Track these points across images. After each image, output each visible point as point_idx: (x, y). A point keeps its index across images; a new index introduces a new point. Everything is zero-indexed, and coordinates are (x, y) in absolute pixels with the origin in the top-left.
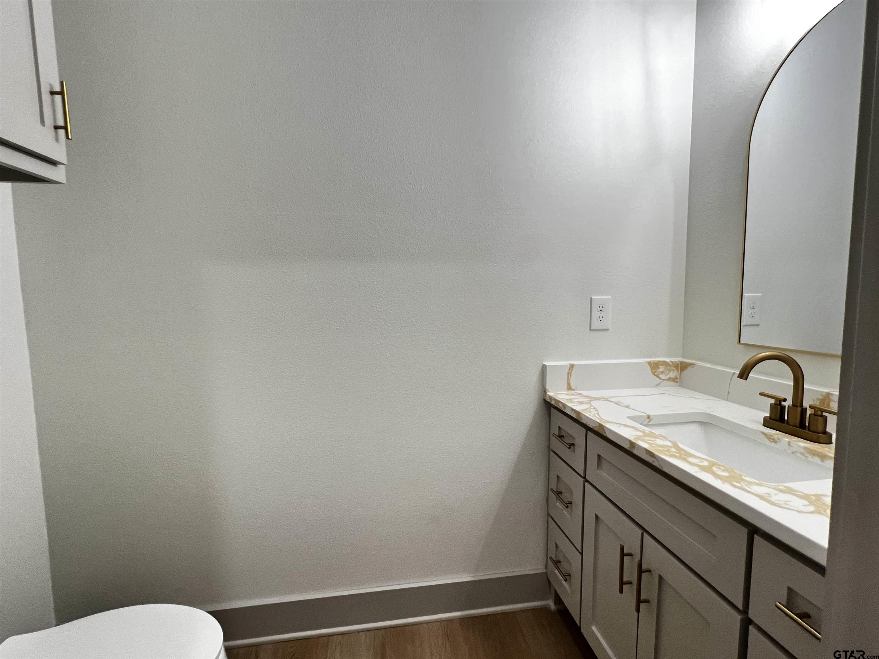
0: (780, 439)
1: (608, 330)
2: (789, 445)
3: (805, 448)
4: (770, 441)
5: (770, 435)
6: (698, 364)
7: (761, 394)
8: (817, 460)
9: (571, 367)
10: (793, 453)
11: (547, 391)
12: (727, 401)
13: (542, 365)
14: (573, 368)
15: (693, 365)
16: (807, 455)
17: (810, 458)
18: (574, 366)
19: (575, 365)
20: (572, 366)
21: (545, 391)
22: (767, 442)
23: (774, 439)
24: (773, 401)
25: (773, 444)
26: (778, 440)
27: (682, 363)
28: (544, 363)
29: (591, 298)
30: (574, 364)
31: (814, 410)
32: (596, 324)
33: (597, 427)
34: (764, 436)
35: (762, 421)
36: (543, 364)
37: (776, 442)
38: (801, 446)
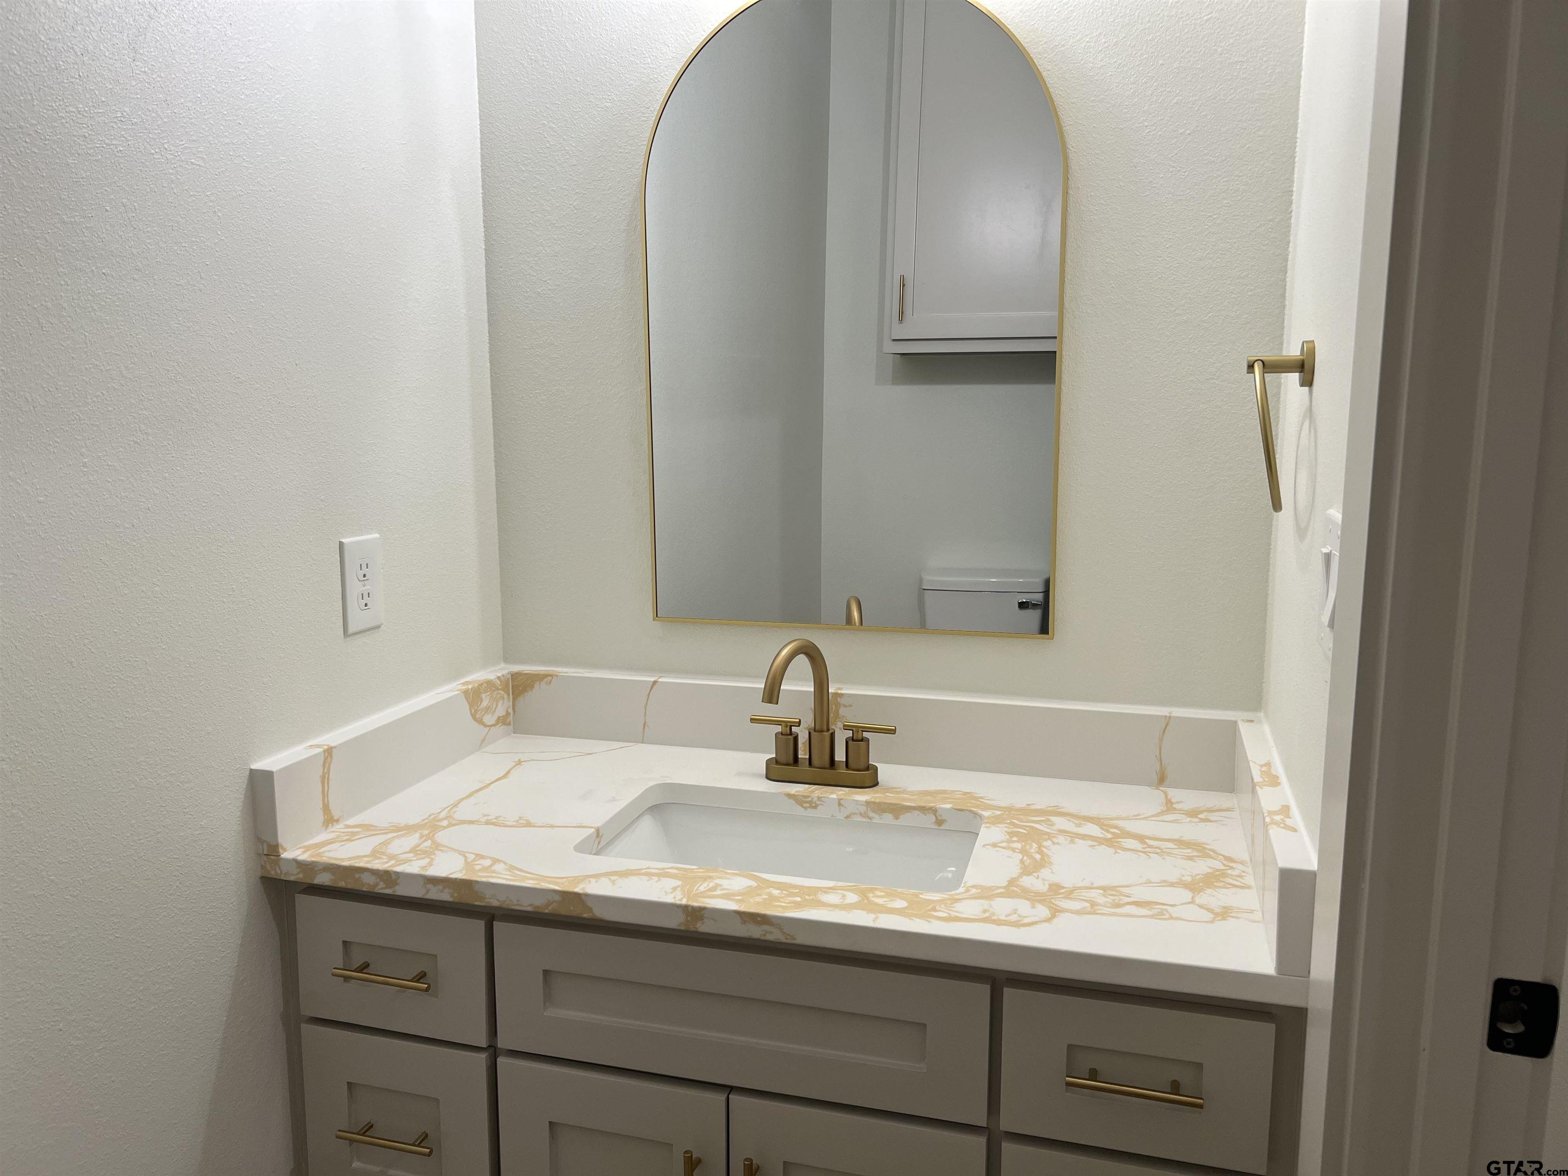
0: (822, 799)
1: (378, 627)
2: (840, 804)
3: (868, 803)
4: (803, 807)
5: (803, 796)
6: (560, 674)
7: (752, 720)
8: (888, 818)
9: (327, 757)
10: (847, 817)
11: (281, 850)
12: (643, 743)
13: (248, 773)
14: (331, 757)
15: (550, 678)
16: (872, 814)
17: (877, 819)
18: (334, 749)
19: (335, 747)
20: (329, 752)
21: (272, 851)
22: (799, 811)
23: (810, 802)
24: (779, 729)
25: (811, 813)
26: (818, 803)
27: (515, 676)
28: (256, 766)
29: (341, 545)
30: (333, 744)
31: (851, 731)
32: (358, 619)
33: (555, 904)
34: (792, 801)
35: (763, 770)
36: (251, 770)
37: (815, 807)
38: (860, 801)
